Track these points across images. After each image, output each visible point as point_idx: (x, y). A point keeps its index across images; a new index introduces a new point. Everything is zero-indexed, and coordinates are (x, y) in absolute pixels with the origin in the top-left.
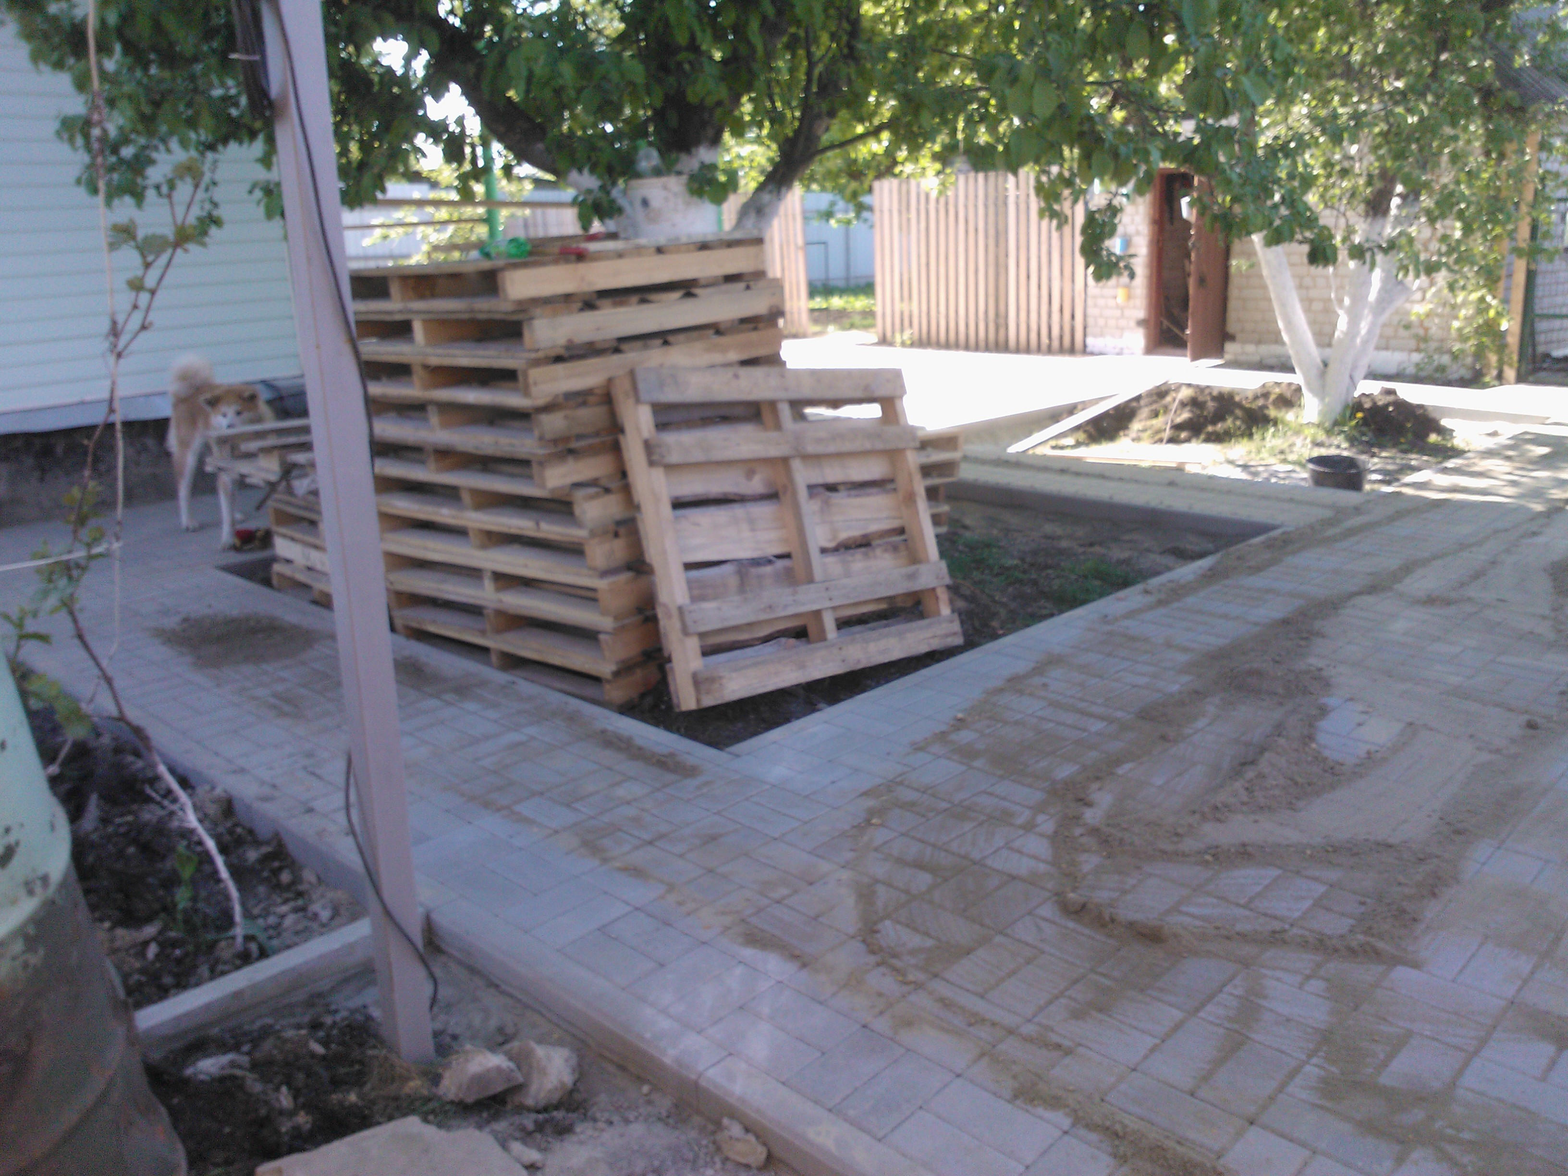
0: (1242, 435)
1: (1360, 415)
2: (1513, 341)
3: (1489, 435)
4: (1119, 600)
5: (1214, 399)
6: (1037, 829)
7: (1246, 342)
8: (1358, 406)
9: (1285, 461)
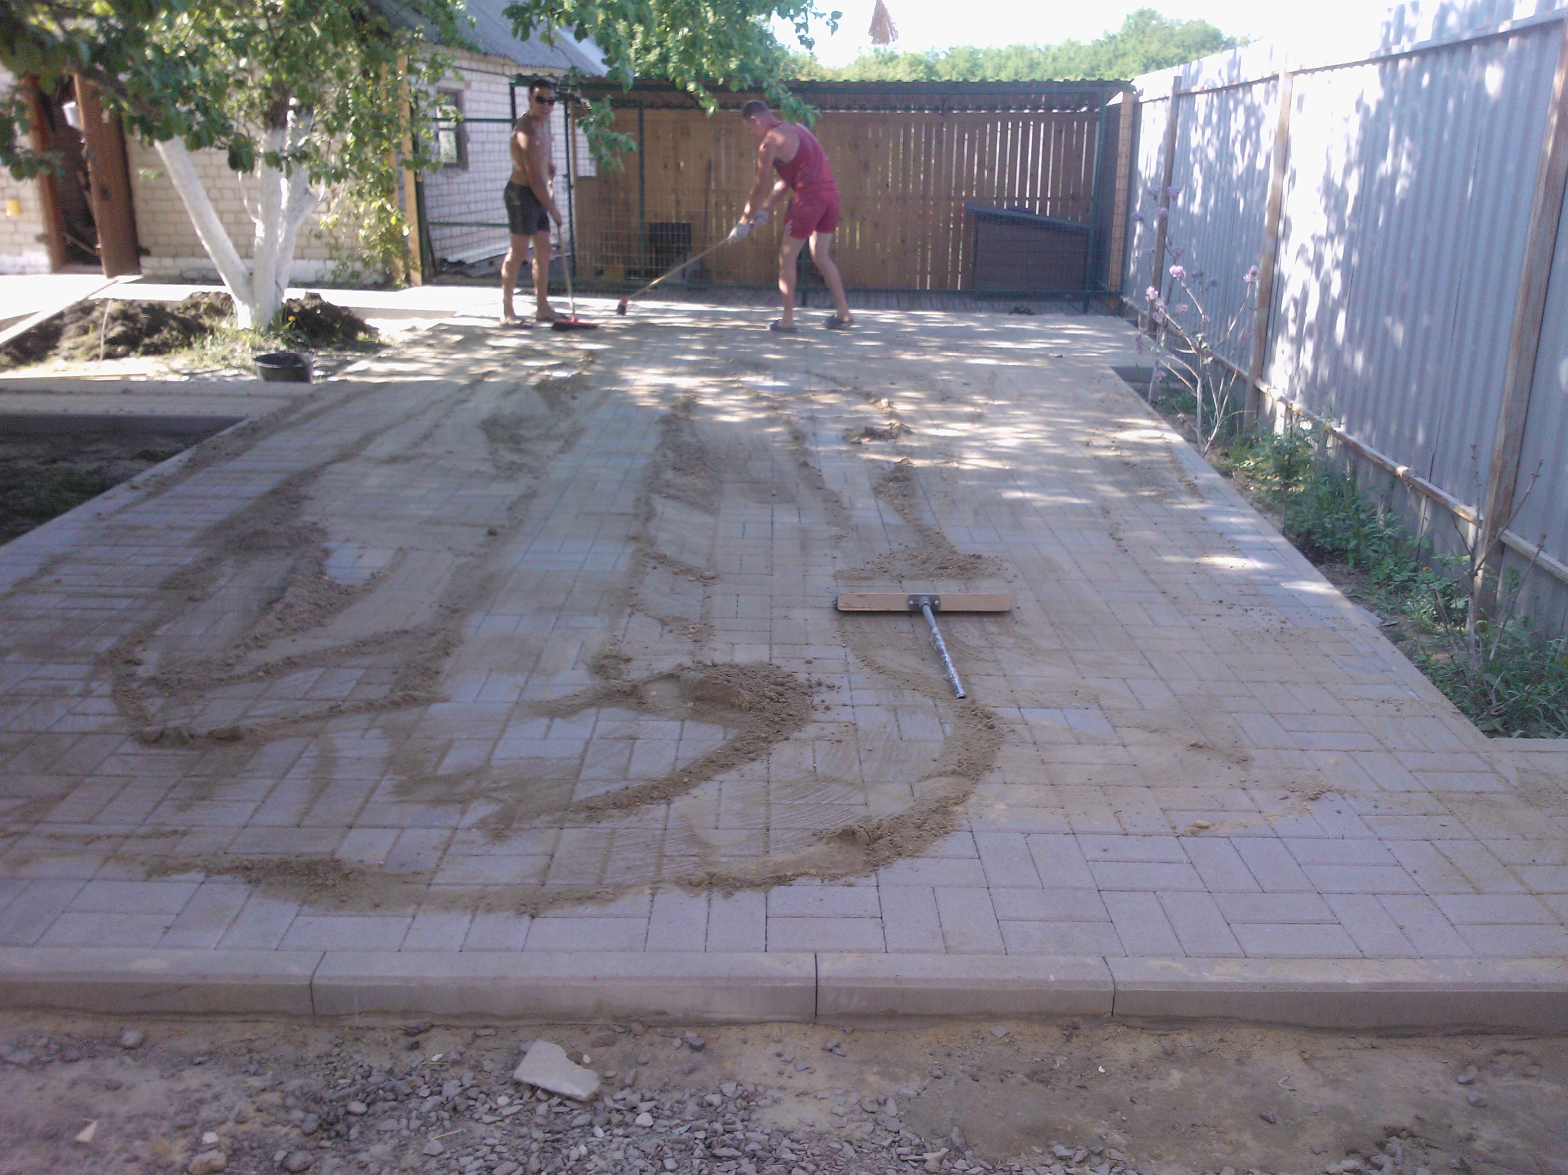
0: (182, 346)
1: (291, 318)
2: (414, 246)
3: (409, 330)
4: (109, 498)
5: (145, 311)
6: (94, 694)
7: (160, 256)
8: (287, 311)
9: (229, 366)
